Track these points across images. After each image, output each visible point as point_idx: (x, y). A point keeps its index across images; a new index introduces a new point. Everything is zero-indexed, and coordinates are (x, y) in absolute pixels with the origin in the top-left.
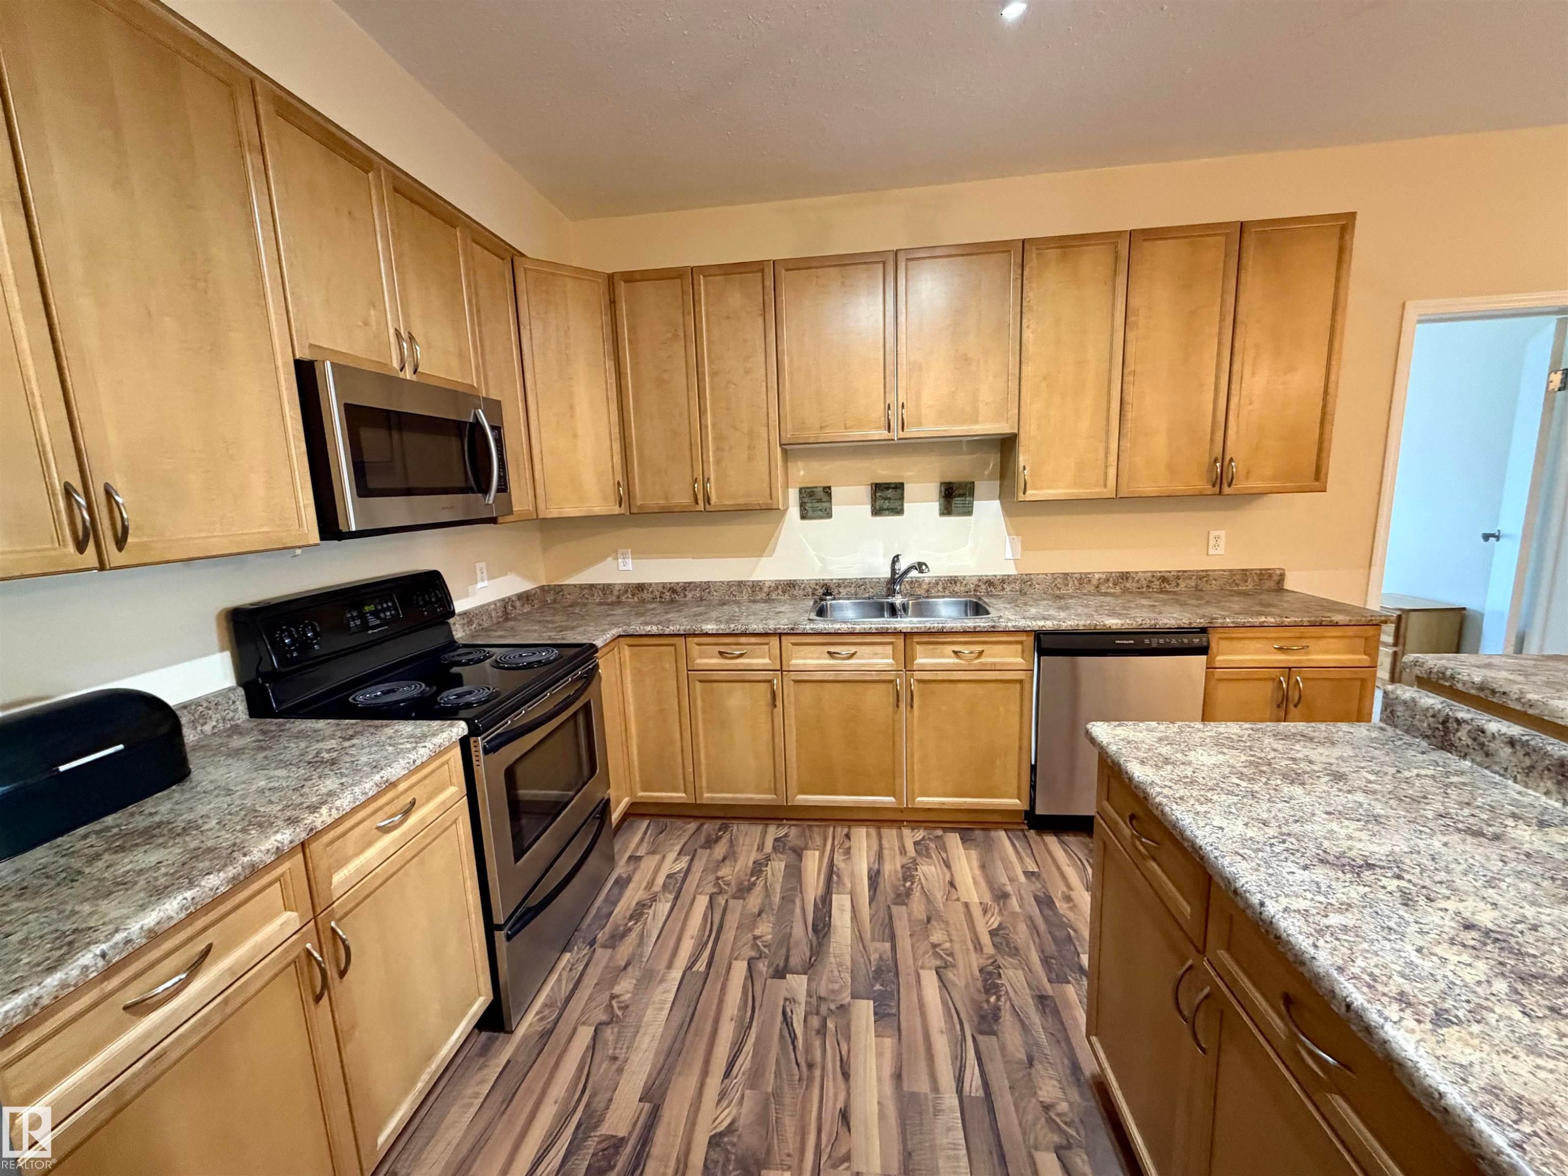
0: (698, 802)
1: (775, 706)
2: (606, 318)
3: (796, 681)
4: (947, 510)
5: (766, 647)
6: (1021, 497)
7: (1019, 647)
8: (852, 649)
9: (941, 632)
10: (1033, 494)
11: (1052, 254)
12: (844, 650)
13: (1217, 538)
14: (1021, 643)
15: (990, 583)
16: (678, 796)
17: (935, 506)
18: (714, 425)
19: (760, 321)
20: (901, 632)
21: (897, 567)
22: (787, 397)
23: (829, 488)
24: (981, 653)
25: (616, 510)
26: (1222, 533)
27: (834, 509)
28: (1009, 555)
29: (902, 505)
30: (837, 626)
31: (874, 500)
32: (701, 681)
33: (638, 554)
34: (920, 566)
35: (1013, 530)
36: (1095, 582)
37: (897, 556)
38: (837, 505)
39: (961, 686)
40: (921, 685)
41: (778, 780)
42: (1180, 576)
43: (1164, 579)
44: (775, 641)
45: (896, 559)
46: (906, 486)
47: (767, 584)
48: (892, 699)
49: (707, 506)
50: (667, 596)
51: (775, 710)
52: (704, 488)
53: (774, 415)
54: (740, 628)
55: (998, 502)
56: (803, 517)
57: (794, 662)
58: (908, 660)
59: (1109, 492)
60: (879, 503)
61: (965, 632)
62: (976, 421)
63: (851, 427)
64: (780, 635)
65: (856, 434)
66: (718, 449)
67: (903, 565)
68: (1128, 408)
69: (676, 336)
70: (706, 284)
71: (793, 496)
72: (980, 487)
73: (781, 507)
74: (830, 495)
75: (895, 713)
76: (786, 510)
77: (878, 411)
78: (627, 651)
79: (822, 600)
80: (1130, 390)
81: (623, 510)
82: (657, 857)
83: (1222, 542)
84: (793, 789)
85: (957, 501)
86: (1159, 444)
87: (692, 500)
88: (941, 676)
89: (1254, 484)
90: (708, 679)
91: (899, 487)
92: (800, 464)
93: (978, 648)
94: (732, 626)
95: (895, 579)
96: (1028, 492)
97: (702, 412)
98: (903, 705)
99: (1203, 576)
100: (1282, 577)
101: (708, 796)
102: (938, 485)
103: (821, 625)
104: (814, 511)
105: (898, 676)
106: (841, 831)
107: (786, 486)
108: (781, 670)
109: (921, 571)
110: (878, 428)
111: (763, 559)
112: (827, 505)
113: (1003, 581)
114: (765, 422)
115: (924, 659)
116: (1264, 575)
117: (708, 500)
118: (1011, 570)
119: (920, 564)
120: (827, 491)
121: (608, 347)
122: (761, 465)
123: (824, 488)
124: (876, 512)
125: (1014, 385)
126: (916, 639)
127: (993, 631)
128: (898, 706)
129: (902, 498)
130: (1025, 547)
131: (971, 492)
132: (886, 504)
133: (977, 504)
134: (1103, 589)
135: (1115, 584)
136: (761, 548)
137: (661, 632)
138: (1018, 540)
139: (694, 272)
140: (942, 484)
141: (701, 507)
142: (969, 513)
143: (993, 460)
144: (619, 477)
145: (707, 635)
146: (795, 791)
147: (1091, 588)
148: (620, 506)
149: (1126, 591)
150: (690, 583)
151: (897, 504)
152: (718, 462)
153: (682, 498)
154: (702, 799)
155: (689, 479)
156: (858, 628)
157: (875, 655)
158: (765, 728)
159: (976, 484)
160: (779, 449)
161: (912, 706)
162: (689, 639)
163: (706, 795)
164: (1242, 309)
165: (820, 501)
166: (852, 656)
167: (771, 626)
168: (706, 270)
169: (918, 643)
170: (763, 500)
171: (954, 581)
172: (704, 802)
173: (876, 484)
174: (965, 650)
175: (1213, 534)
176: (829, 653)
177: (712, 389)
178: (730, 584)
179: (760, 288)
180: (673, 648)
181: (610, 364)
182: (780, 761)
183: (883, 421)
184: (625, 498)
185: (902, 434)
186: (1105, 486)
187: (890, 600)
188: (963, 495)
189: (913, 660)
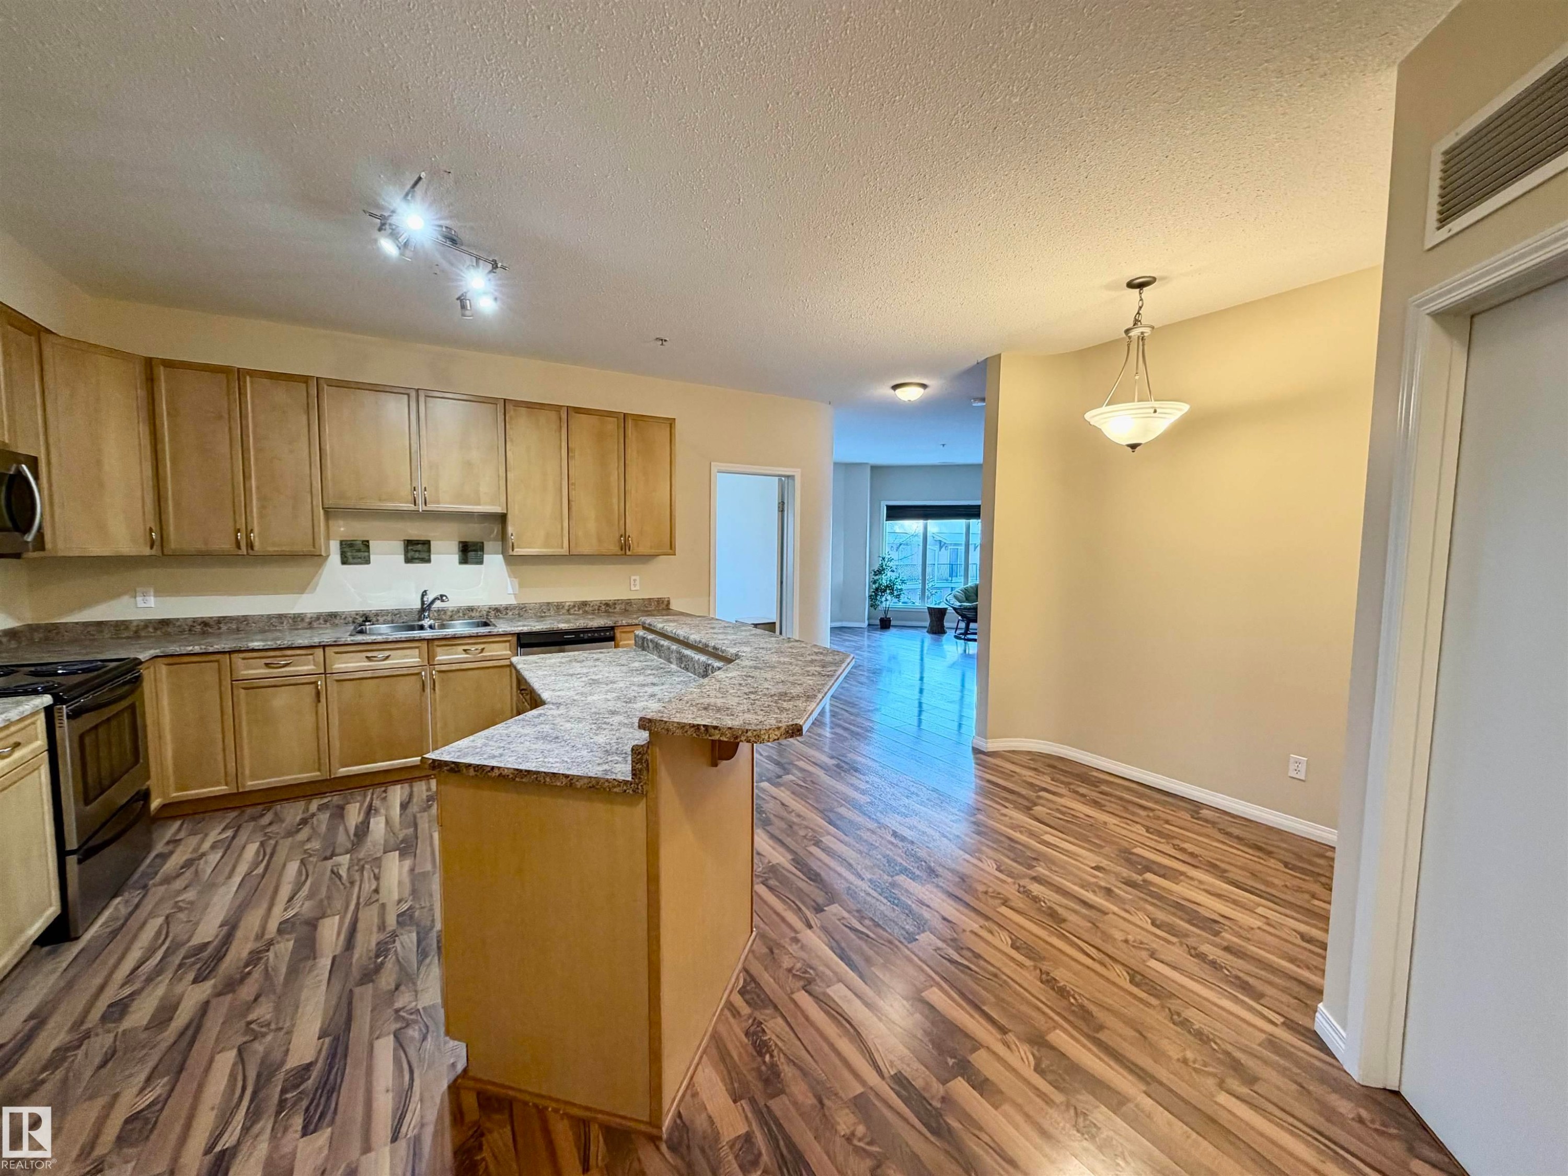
0: (241, 790)
1: (319, 701)
2: (141, 393)
3: (338, 681)
4: (464, 560)
5: (311, 657)
6: (511, 553)
7: (508, 644)
8: (387, 653)
9: (454, 638)
10: (518, 551)
11: (523, 410)
12: (381, 655)
13: (635, 580)
14: (509, 641)
15: (497, 610)
16: (221, 789)
17: (456, 558)
18: (258, 488)
19: (304, 418)
20: (424, 639)
21: (425, 599)
22: (329, 474)
23: (368, 541)
24: (483, 649)
25: (147, 551)
26: (637, 578)
27: (372, 557)
28: (510, 591)
29: (430, 556)
30: (374, 637)
31: (406, 552)
32: (245, 689)
33: (159, 592)
34: (441, 598)
35: (512, 574)
36: (566, 608)
37: (425, 591)
38: (375, 554)
39: (470, 673)
40: (442, 674)
41: (321, 757)
42: (615, 603)
43: (607, 605)
44: (320, 652)
45: (424, 593)
46: (432, 543)
47: (309, 616)
48: (418, 686)
49: (250, 551)
50: (198, 628)
51: (320, 705)
52: (248, 537)
53: (317, 485)
54: (286, 643)
55: (501, 556)
56: (344, 562)
57: (336, 666)
58: (430, 657)
59: (564, 551)
60: (410, 554)
61: (470, 637)
62: (479, 504)
63: (385, 500)
64: (324, 647)
65: (390, 505)
66: (262, 508)
67: (430, 598)
68: (573, 503)
69: (220, 417)
70: (252, 382)
71: (334, 547)
72: (488, 546)
73: (323, 554)
74: (368, 547)
75: (421, 696)
76: (328, 556)
77: (406, 491)
78: (164, 670)
79: (361, 625)
80: (573, 493)
81: (153, 552)
82: (199, 836)
83: (638, 582)
84: (335, 762)
85: (471, 554)
86: (592, 526)
87: (234, 546)
88: (454, 667)
89: (642, 550)
90: (252, 686)
91: (427, 543)
92: (341, 522)
93: (480, 647)
94: (279, 642)
95: (425, 608)
96: (516, 550)
97: (246, 477)
98: (428, 690)
99: (629, 602)
100: (669, 602)
101: (251, 784)
102: (457, 543)
103: (360, 638)
104: (354, 558)
105: (423, 670)
106: (379, 790)
107: (328, 538)
108: (325, 673)
109: (443, 601)
110: (406, 503)
111: (304, 596)
112: (366, 554)
113: (506, 609)
114: (308, 489)
115: (443, 656)
116: (659, 601)
117: (250, 545)
118: (512, 601)
119: (442, 596)
120: (366, 544)
121: (144, 414)
122: (306, 522)
123: (363, 541)
124: (408, 560)
125: (503, 483)
126: (436, 643)
127: (490, 635)
128: (424, 690)
129: (429, 551)
130: (521, 585)
131: (482, 549)
132: (417, 555)
133: (486, 557)
134: (572, 611)
135: (579, 609)
136: (302, 588)
137: (203, 651)
138: (516, 581)
139: (241, 373)
140: (460, 542)
141: (244, 550)
142: (481, 562)
143: (496, 529)
144: (151, 524)
145: (253, 650)
146: (337, 766)
147: (564, 611)
148: (152, 547)
149: (586, 612)
150: (225, 617)
151: (424, 555)
152: (261, 516)
153: (224, 544)
154: (244, 786)
155: (231, 530)
156: (391, 638)
157: (405, 657)
158: (309, 719)
159: (485, 543)
160: (322, 512)
161: (434, 689)
162: (234, 656)
163: (250, 783)
164: (628, 457)
165: (359, 551)
166: (387, 658)
167: (316, 640)
168: (252, 373)
169: (438, 646)
170: (308, 549)
171: (471, 609)
172: (247, 789)
173: (408, 541)
174: (473, 648)
175: (633, 578)
176: (367, 657)
177: (256, 459)
178: (270, 617)
179: (305, 394)
180: (216, 664)
181: (144, 430)
182: (324, 746)
183: (411, 498)
184: (157, 543)
185: (425, 508)
186: (562, 548)
187: (420, 623)
188: (475, 551)
189: (434, 659)
